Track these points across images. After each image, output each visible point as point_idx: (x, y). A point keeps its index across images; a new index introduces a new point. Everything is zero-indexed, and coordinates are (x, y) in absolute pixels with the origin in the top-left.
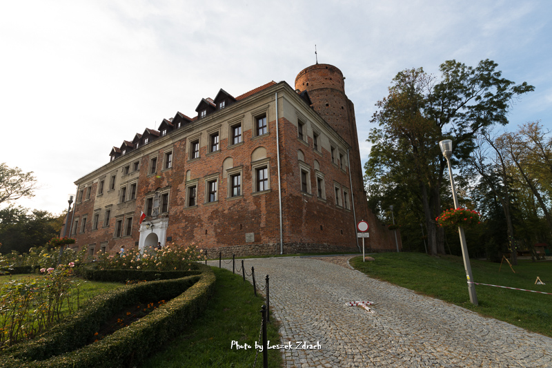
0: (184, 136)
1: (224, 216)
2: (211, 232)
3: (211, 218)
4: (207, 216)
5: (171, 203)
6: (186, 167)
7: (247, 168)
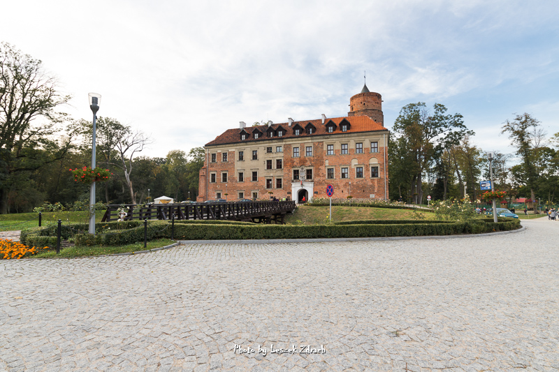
0: (322, 140)
1: (353, 185)
2: (346, 192)
3: (345, 185)
4: (342, 184)
5: (315, 175)
6: (324, 157)
7: (367, 166)
